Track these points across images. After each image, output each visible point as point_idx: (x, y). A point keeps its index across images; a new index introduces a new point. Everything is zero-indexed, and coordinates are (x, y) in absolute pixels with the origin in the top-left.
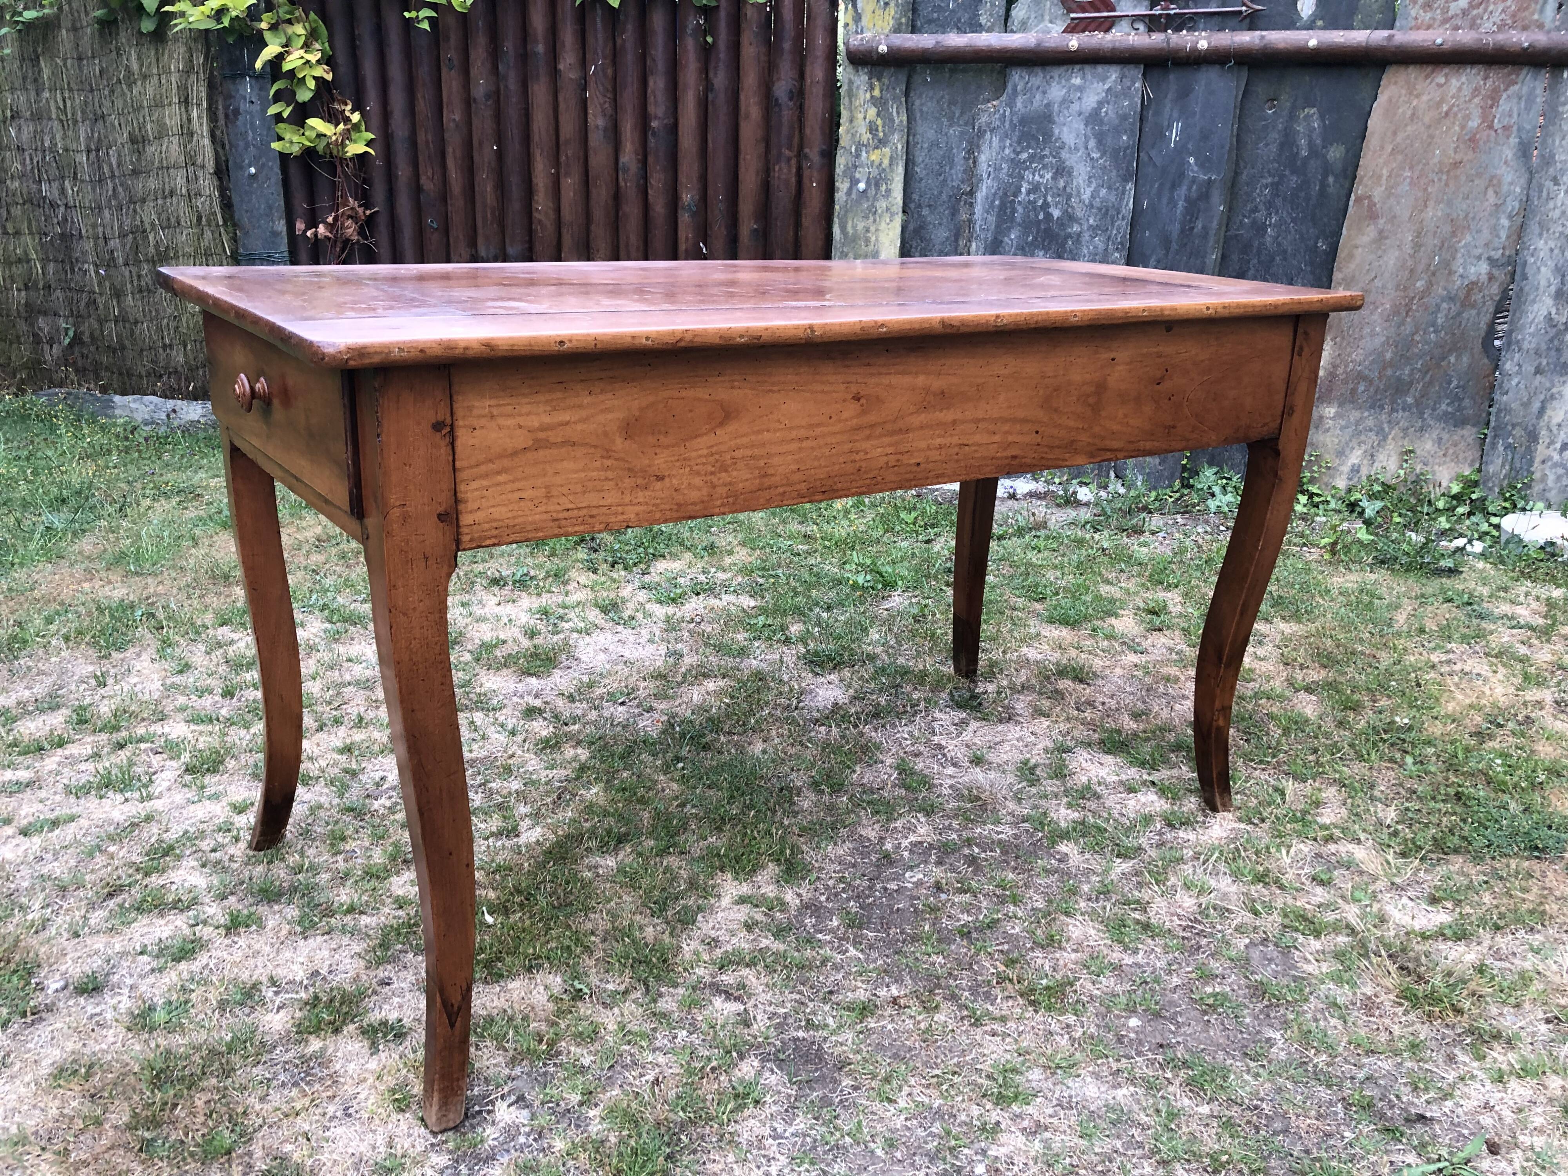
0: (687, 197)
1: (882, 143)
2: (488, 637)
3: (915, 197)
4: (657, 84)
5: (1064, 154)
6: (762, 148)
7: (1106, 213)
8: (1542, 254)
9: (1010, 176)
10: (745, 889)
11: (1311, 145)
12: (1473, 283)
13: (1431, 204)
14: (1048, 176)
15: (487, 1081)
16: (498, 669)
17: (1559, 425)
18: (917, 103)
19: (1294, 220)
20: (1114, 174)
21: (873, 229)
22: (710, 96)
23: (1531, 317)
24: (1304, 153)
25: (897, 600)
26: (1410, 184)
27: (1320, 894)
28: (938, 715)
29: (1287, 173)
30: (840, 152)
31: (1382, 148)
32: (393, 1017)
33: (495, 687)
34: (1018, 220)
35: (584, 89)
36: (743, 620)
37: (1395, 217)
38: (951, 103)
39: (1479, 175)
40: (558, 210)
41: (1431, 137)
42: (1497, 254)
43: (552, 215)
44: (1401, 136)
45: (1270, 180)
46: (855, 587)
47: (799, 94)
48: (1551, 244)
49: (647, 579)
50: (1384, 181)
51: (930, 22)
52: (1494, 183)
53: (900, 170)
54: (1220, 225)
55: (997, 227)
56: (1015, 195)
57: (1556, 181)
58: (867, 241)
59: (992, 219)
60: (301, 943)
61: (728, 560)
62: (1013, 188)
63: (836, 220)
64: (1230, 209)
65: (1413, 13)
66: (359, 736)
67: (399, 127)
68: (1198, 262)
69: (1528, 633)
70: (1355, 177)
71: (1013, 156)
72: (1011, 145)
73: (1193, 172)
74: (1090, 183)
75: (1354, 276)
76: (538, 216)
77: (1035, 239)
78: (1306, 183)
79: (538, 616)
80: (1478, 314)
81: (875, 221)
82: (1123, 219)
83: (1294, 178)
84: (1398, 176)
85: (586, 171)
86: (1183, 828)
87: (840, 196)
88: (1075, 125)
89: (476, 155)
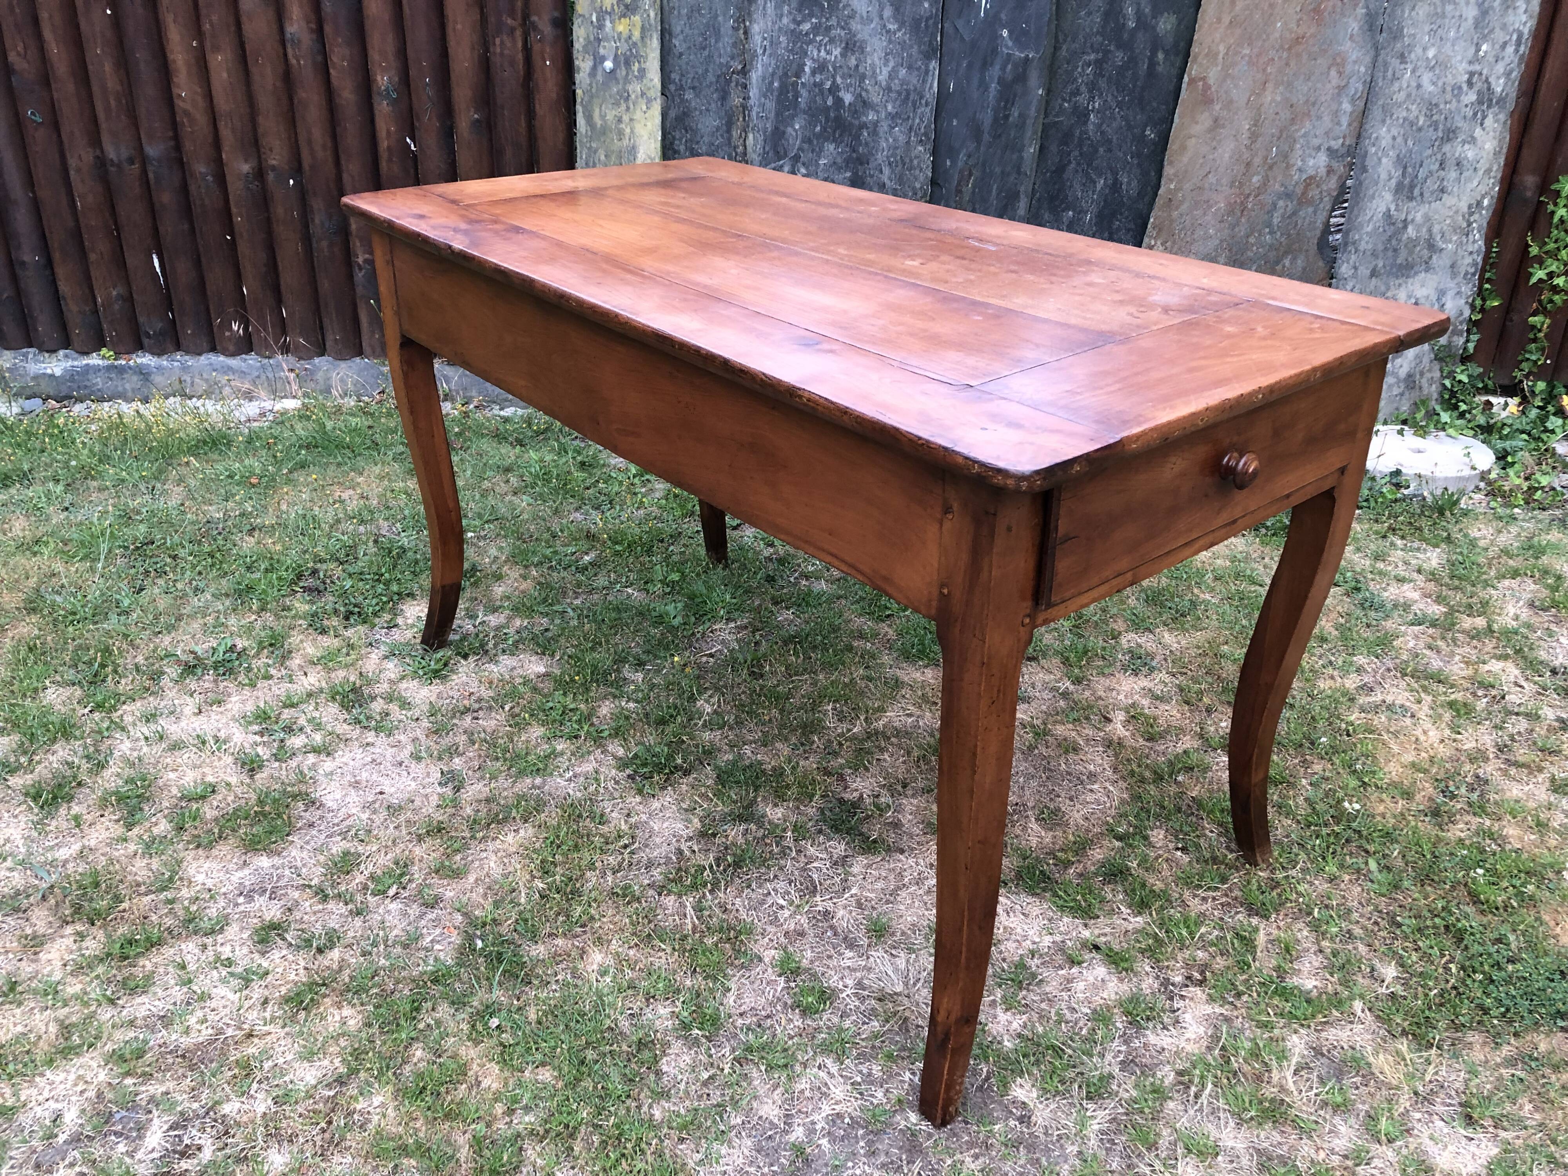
0: (383, 80)
1: (629, 9)
2: (189, 779)
3: (676, 76)
5: (855, 26)
6: (475, 14)
7: (907, 98)
8: (1384, 143)
9: (791, 51)
11: (1139, 15)
12: (1311, 178)
13: (1270, 86)
14: (837, 52)
16: (210, 846)
19: (1120, 105)
20: (915, 50)
21: (626, 118)
23: (1369, 214)
26: (1249, 63)
29: (1112, 48)
30: (577, 22)
31: (1219, 20)
33: (209, 884)
34: (803, 106)
37: (1231, 102)
39: (1324, 53)
40: (209, 96)
41: (1273, 7)
42: (1336, 144)
43: (201, 102)
44: (1240, 5)
45: (1093, 57)
48: (1394, 132)
49: (396, 634)
50: (1220, 59)
52: (1338, 63)
53: (655, 43)
54: (1038, 111)
55: (778, 114)
56: (798, 76)
57: (1402, 58)
58: (620, 134)
59: (771, 105)
62: (794, 66)
63: (579, 108)
64: (1049, 91)
68: (1015, 156)
69: (1431, 631)
70: (1188, 55)
71: (792, 26)
72: (790, 13)
73: (1008, 48)
74: (887, 61)
75: (1186, 171)
76: (181, 104)
77: (824, 129)
78: (1132, 61)
79: (256, 728)
80: (1315, 212)
81: (628, 108)
82: (927, 105)
83: (1120, 54)
84: (1237, 53)
85: (242, 44)
86: (1151, 1025)
87: (582, 77)
89: (82, 20)
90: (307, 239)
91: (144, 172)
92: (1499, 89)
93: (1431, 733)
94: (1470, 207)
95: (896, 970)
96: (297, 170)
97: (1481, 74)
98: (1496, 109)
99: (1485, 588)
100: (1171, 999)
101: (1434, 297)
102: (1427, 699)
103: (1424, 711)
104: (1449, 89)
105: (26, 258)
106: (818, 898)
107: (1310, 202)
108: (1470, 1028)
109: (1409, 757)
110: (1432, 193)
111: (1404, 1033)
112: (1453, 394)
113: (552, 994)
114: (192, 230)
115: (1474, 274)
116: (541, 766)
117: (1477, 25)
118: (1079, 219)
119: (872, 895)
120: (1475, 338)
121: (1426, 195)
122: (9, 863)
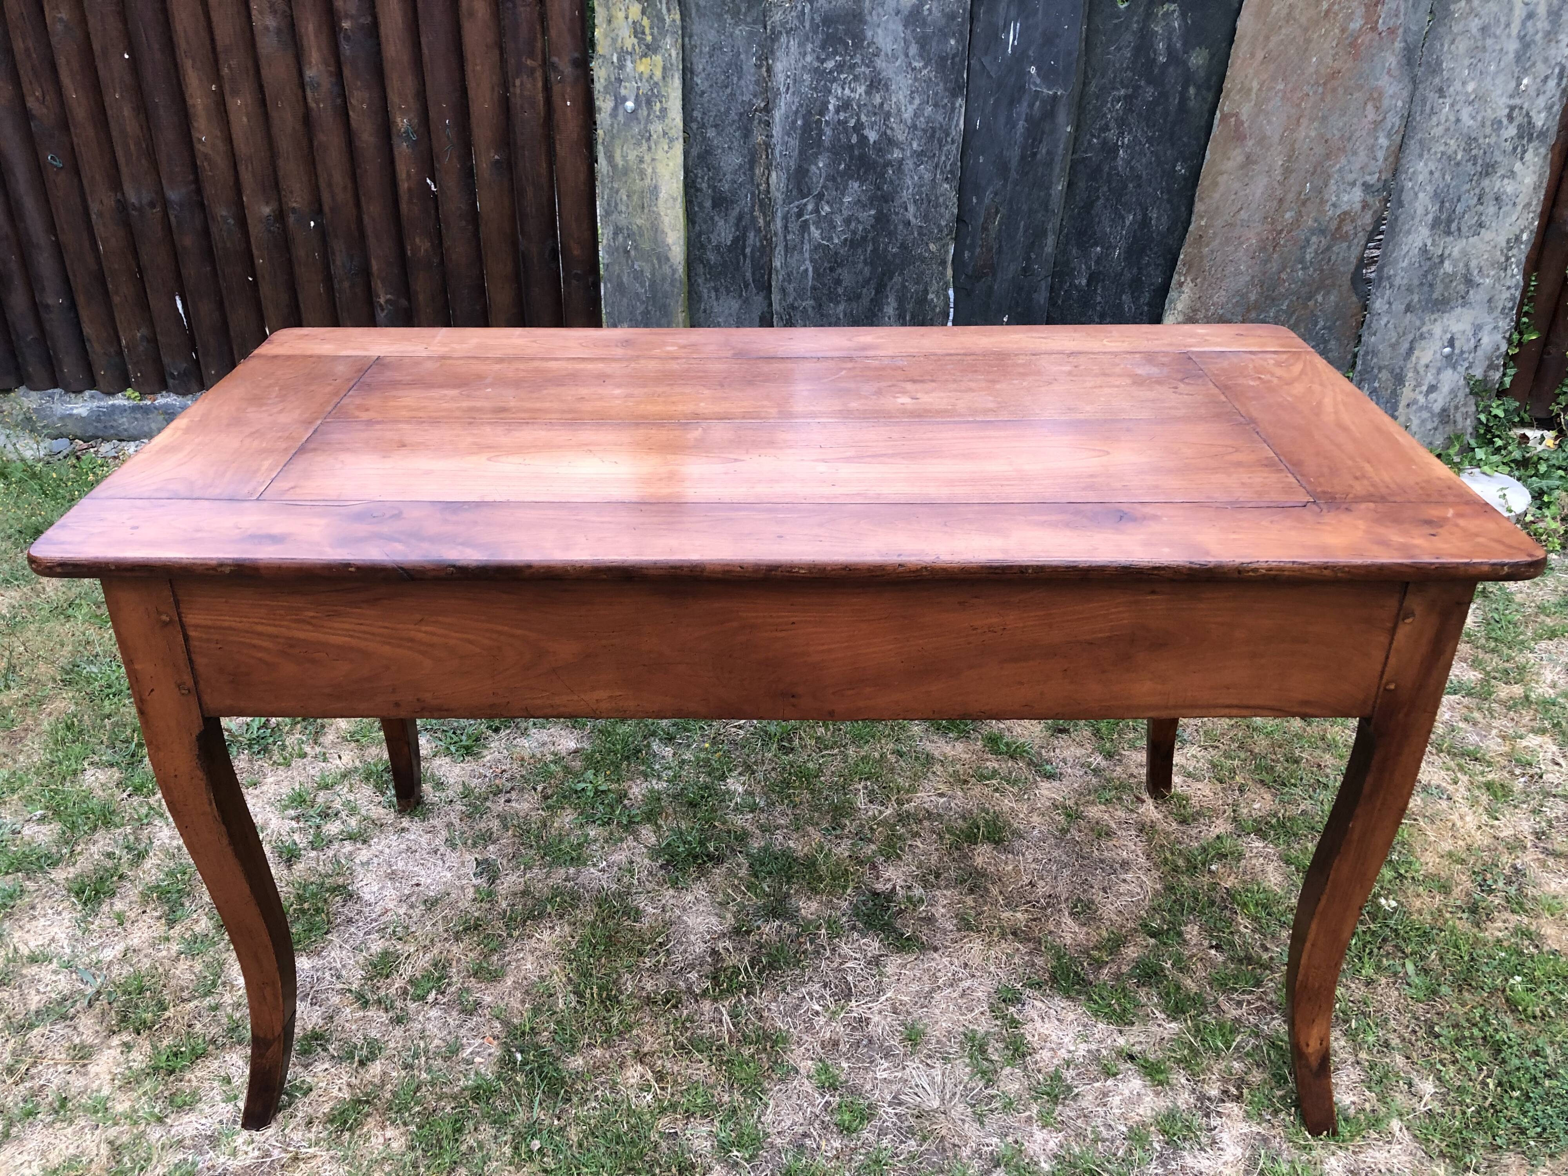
0: (402, 122)
1: (650, 49)
3: (698, 115)
5: (880, 63)
6: (495, 55)
7: (933, 136)
8: (1421, 178)
9: (815, 89)
11: (1170, 50)
12: (1345, 213)
13: (1304, 122)
14: (861, 90)
17: (1427, 366)
19: (1150, 140)
20: (941, 88)
21: (647, 158)
23: (1405, 249)
24: (1162, 59)
26: (1282, 99)
29: (1143, 83)
30: (598, 61)
31: (1253, 55)
34: (827, 144)
37: (1264, 138)
39: (1360, 88)
40: (229, 140)
41: (1308, 41)
42: (1372, 179)
43: (221, 145)
44: (1274, 40)
45: (1122, 92)
48: (1432, 166)
50: (1253, 96)
52: (1375, 97)
53: (676, 83)
54: (1066, 148)
55: (800, 153)
56: (822, 113)
57: (1441, 92)
58: (642, 174)
59: (794, 143)
62: (818, 103)
63: (600, 146)
64: (1078, 128)
68: (1042, 194)
69: (1466, 701)
70: (1220, 91)
71: (816, 64)
72: (814, 51)
73: (1036, 85)
75: (1217, 208)
76: (202, 149)
77: (848, 167)
78: (1164, 96)
79: (292, 813)
80: (1349, 247)
81: (649, 149)
82: (953, 142)
83: (1150, 90)
84: (1270, 89)
85: (261, 88)
86: (1187, 1145)
87: (603, 118)
88: (891, 26)
89: (100, 65)
90: (329, 280)
91: (166, 215)
92: (1540, 124)
93: (1468, 819)
94: (1508, 241)
95: (932, 1083)
96: (318, 211)
97: (1521, 108)
98: (1536, 143)
99: (1521, 651)
100: (1207, 1115)
101: (1470, 334)
102: (1464, 779)
103: (1460, 792)
104: (1488, 123)
105: (50, 301)
106: (853, 1003)
107: (1345, 237)
108: (1508, 1150)
109: (1446, 846)
110: (1470, 228)
111: (1442, 1155)
112: (1488, 429)
113: (591, 1110)
114: (214, 270)
115: (1512, 309)
116: (574, 854)
117: (1518, 58)
118: (1107, 255)
119: (906, 999)
120: (1511, 372)
121: (1464, 229)
122: (54, 965)
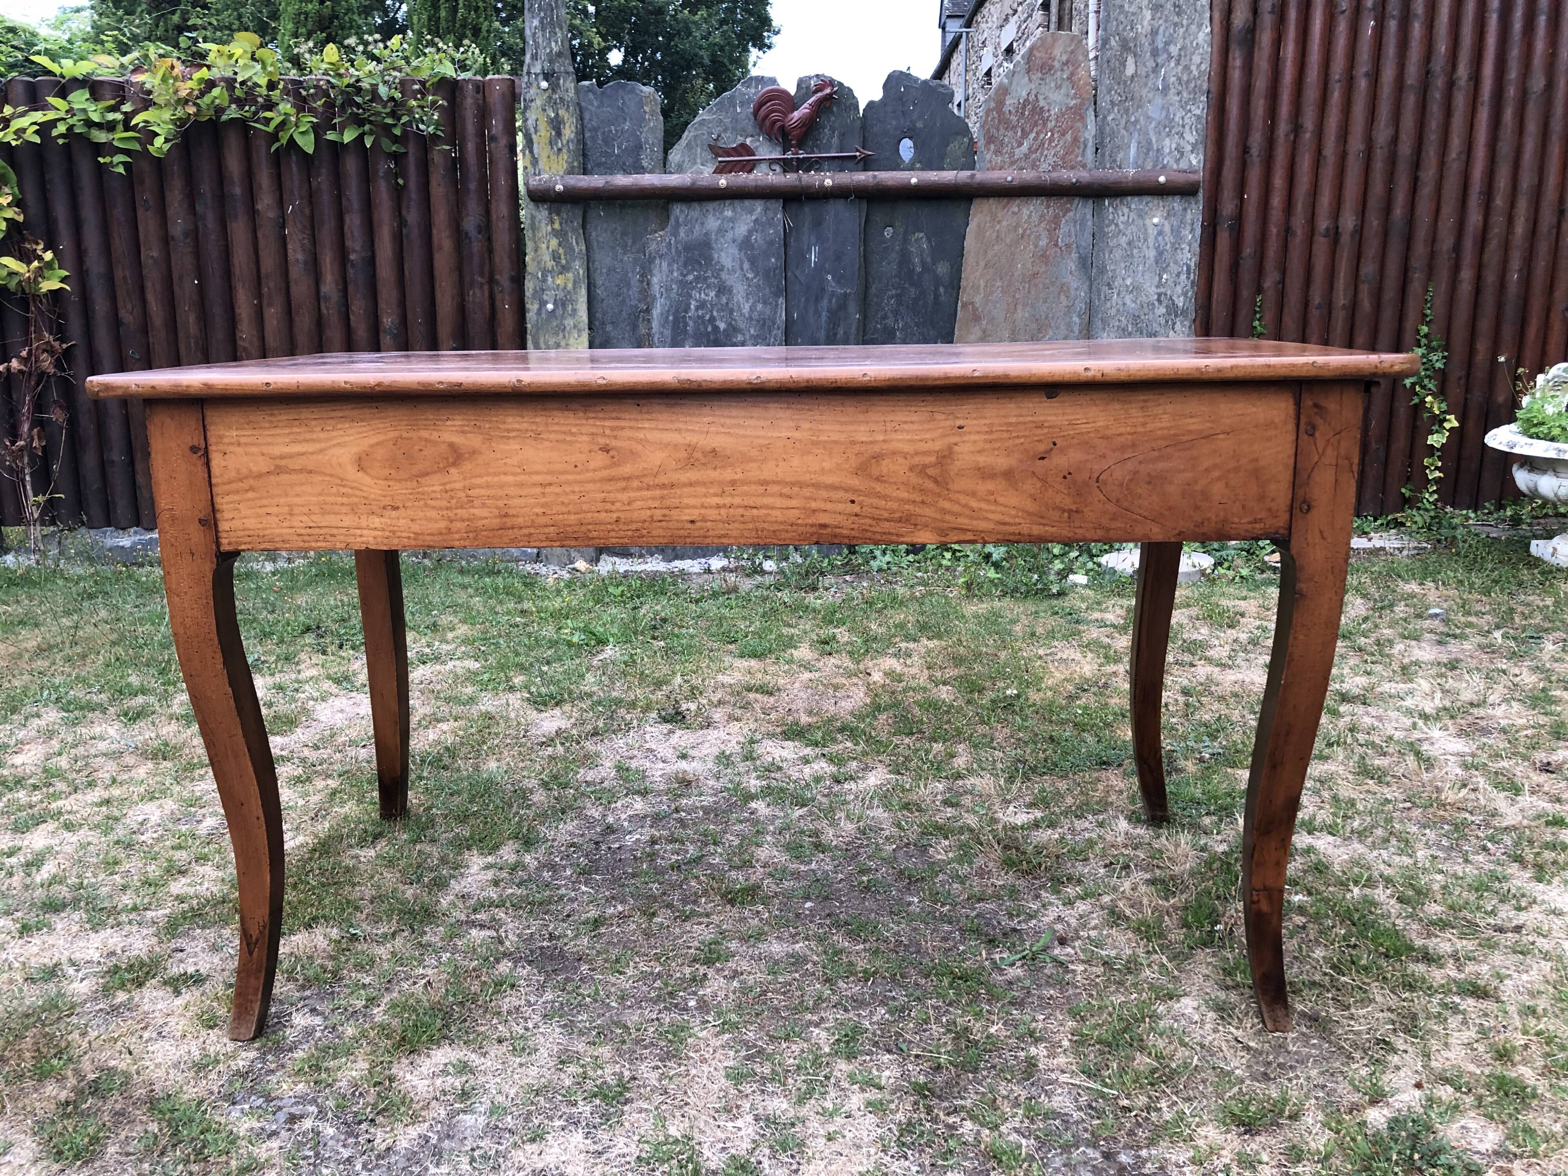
0: (388, 322)
1: (565, 269)
3: (599, 315)
4: (353, 221)
5: (724, 275)
6: (456, 275)
7: (764, 323)
9: (680, 295)
10: (490, 859)
11: (923, 263)
13: (1019, 307)
14: (712, 294)
15: (281, 1002)
18: (594, 234)
19: (917, 325)
20: (767, 290)
21: (562, 343)
22: (404, 231)
24: (919, 269)
25: (609, 652)
26: (1002, 292)
27: (950, 812)
28: (648, 729)
29: (907, 285)
30: (528, 277)
31: (977, 263)
32: (191, 970)
34: (691, 331)
35: (283, 227)
36: (471, 677)
37: (994, 318)
38: (624, 234)
39: (1053, 283)
40: (262, 338)
41: (1012, 254)
43: (256, 342)
44: (990, 254)
45: (894, 292)
46: (570, 644)
47: (486, 228)
50: (982, 290)
51: (599, 165)
52: (1063, 289)
53: (583, 292)
54: (858, 329)
55: (673, 339)
56: (686, 312)
57: (1109, 285)
59: (667, 331)
60: (93, 935)
61: (450, 635)
62: (683, 305)
63: (529, 337)
64: (865, 317)
65: (988, 157)
66: (116, 792)
67: (95, 263)
70: (959, 287)
71: (681, 278)
72: (678, 269)
73: (832, 287)
74: (748, 299)
76: (242, 343)
78: (923, 294)
81: (564, 336)
82: (778, 328)
83: (913, 290)
84: (993, 285)
85: (289, 301)
87: (531, 316)
88: (731, 251)
89: (176, 289)
92: (1181, 305)
97: (1166, 294)
98: (1181, 318)
100: (865, 773)
104: (1145, 305)
105: (115, 459)
109: (1065, 677)
117: (1157, 261)
